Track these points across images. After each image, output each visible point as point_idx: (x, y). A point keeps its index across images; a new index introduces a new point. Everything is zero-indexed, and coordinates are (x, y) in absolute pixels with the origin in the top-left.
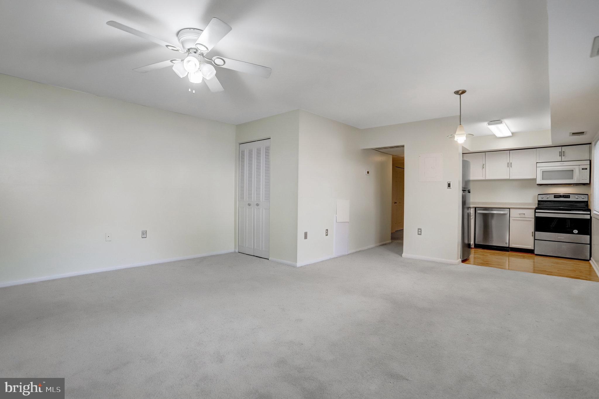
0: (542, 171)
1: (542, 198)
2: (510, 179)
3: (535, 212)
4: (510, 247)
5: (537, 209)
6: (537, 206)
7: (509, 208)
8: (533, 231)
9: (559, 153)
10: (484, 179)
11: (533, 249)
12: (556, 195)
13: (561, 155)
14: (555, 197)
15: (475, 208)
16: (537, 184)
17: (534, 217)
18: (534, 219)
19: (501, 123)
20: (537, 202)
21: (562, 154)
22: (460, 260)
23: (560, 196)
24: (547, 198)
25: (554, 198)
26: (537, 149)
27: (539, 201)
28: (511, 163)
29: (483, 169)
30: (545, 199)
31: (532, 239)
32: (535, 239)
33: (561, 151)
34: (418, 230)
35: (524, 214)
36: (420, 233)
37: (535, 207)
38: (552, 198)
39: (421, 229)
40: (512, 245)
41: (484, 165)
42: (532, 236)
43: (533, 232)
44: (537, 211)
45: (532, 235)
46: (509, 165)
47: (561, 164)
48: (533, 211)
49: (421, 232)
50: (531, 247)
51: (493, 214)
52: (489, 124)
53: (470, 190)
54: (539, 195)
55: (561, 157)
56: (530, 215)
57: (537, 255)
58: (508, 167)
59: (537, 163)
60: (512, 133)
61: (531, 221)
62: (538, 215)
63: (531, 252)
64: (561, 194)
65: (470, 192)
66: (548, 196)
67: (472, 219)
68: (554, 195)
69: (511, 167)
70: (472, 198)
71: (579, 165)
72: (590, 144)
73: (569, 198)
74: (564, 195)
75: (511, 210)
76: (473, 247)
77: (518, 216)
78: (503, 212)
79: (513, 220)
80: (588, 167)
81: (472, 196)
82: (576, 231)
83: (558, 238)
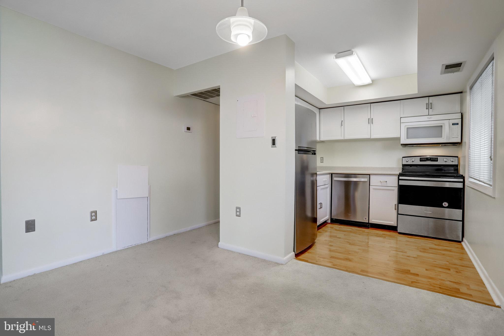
0: (407, 128)
1: (407, 161)
2: (372, 138)
3: (399, 179)
4: (370, 222)
5: (400, 175)
6: (400, 171)
8: (396, 203)
9: (425, 105)
10: (343, 138)
11: (396, 225)
12: (422, 158)
15: (332, 174)
16: (402, 145)
17: (397, 186)
18: (397, 188)
19: (352, 54)
20: (401, 166)
21: (429, 106)
22: (293, 254)
23: (427, 159)
24: (413, 161)
25: (420, 161)
26: (401, 100)
27: (404, 165)
28: (372, 119)
29: (341, 127)
30: (410, 163)
31: (395, 213)
32: (398, 214)
33: (428, 103)
34: (236, 210)
35: (386, 182)
36: (238, 213)
37: (398, 173)
38: (417, 162)
39: (239, 208)
40: (373, 221)
41: (343, 122)
42: (395, 209)
43: (395, 205)
44: (401, 178)
46: (371, 121)
47: (428, 118)
48: (397, 177)
49: (240, 212)
51: (356, 183)
52: (337, 57)
53: (315, 151)
54: (403, 157)
55: (428, 110)
56: (393, 182)
57: (400, 233)
58: (369, 123)
59: (401, 118)
60: (373, 81)
61: (393, 190)
62: (402, 183)
63: (393, 229)
64: (428, 157)
65: (315, 154)
66: (413, 159)
67: (327, 188)
68: (420, 158)
69: (372, 123)
70: (322, 161)
71: (449, 119)
72: (461, 92)
73: (437, 161)
74: (431, 158)
75: (371, 176)
76: (329, 221)
77: (380, 184)
78: (363, 180)
79: (374, 189)
80: (459, 121)
81: (322, 159)
82: (445, 204)
83: (425, 212)
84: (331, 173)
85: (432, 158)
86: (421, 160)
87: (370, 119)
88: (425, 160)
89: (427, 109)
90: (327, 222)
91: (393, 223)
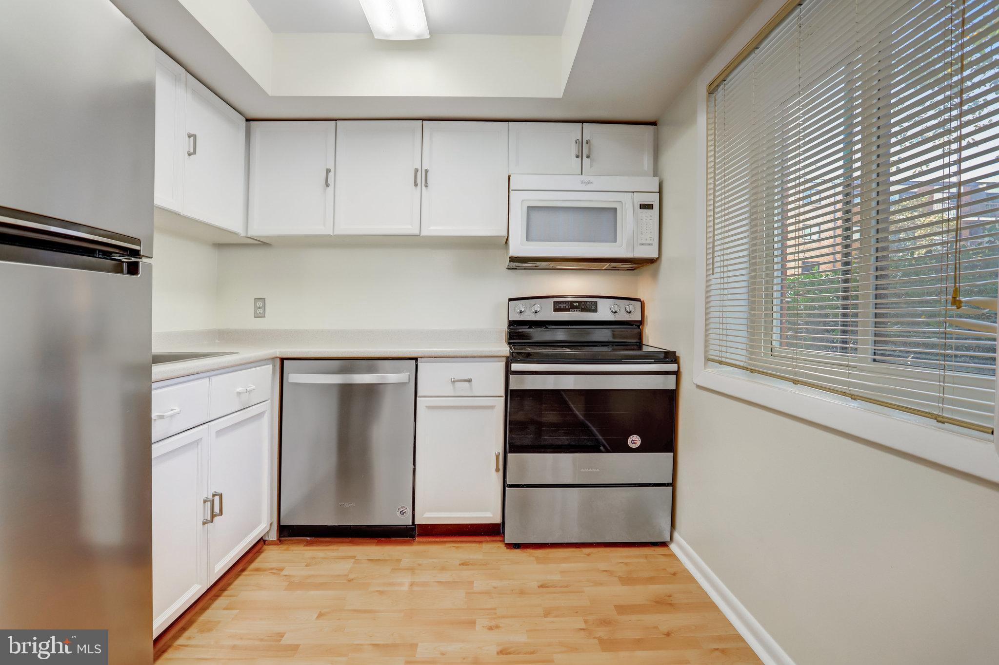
0: (528, 207)
1: (521, 312)
2: (424, 233)
3: (508, 372)
4: (416, 522)
5: (509, 356)
6: (507, 344)
7: (416, 359)
8: (501, 450)
9: (574, 146)
10: (330, 232)
11: (499, 520)
12: (559, 302)
13: (581, 155)
14: (558, 307)
15: (282, 360)
16: (511, 259)
17: (502, 392)
18: (502, 398)
20: (505, 327)
21: (583, 151)
23: (571, 306)
24: (536, 312)
25: (556, 310)
26: (511, 123)
27: (512, 323)
28: (427, 171)
29: (326, 190)
30: (529, 316)
31: (496, 480)
32: (505, 485)
33: (581, 140)
35: (469, 381)
37: (501, 350)
38: (547, 313)
40: (427, 515)
41: (331, 175)
42: (497, 470)
43: (497, 457)
44: (515, 367)
45: (494, 467)
46: (421, 178)
48: (502, 365)
50: (491, 516)
51: (371, 390)
54: (511, 300)
55: (580, 159)
56: (490, 382)
57: (512, 543)
58: (416, 185)
59: (510, 175)
61: (493, 406)
62: (516, 384)
63: (490, 532)
64: (574, 299)
66: (537, 305)
67: (260, 416)
68: (554, 302)
69: (426, 186)
70: (260, 311)
71: (634, 192)
72: (654, 124)
73: (595, 311)
74: (581, 302)
75: (420, 364)
76: (273, 536)
77: (449, 390)
78: (392, 378)
79: (429, 407)
80: (654, 199)
81: (260, 304)
82: (635, 441)
83: (582, 470)
84: (278, 355)
85: (585, 302)
86: (557, 307)
87: (419, 173)
88: (567, 307)
89: (577, 157)
90: (266, 538)
91: (489, 515)
